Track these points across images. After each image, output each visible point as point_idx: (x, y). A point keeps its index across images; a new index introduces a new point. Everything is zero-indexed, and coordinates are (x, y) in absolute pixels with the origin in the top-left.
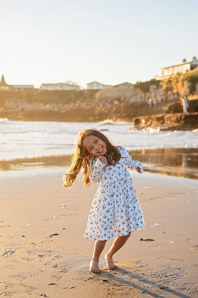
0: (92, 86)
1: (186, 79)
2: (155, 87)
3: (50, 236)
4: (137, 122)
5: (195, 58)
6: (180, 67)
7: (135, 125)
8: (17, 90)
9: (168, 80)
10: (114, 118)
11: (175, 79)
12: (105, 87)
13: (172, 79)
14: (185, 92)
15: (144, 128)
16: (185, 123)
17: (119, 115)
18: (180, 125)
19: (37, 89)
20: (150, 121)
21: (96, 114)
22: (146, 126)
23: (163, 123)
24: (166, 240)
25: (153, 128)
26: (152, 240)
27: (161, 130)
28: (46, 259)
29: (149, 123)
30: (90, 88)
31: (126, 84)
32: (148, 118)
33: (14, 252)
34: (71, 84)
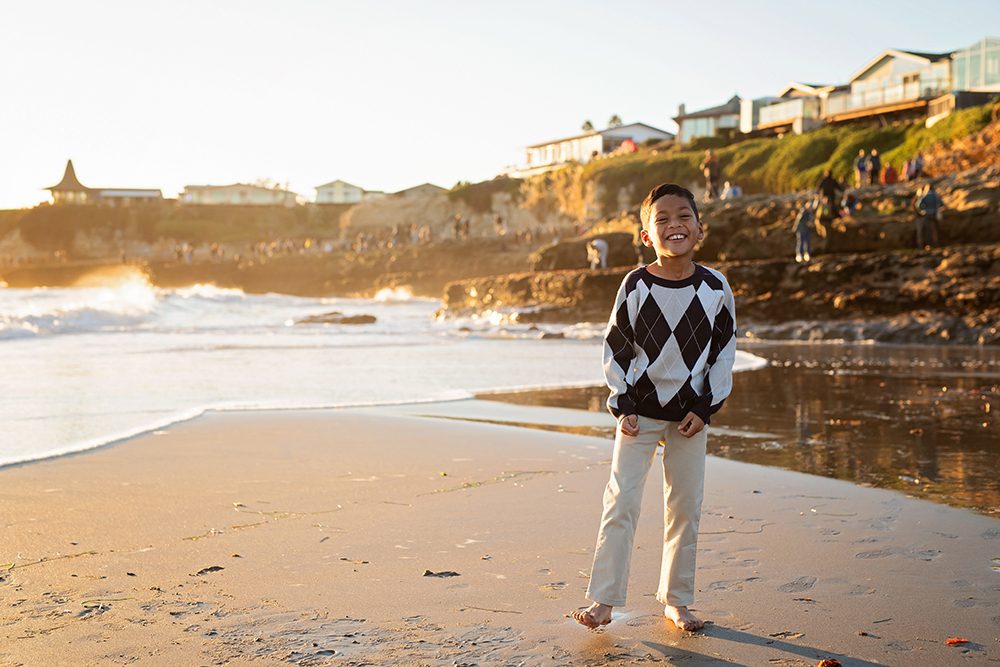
0: (331, 194)
1: (592, 178)
2: (508, 197)
3: (201, 572)
4: (457, 295)
5: (615, 119)
6: (575, 143)
7: (449, 302)
8: (112, 204)
9: (543, 178)
10: (393, 284)
11: (562, 175)
12: (368, 197)
13: (553, 177)
14: (589, 211)
15: (474, 310)
16: (587, 298)
17: (405, 275)
18: (574, 301)
19: (171, 201)
20: (492, 291)
21: (342, 272)
22: (480, 304)
23: (528, 296)
24: (487, 573)
25: (499, 312)
26: (455, 574)
27: (522, 318)
28: (188, 620)
29: (489, 297)
30: (325, 199)
31: (426, 189)
32: (485, 283)
33: (108, 609)
34: (271, 186)
